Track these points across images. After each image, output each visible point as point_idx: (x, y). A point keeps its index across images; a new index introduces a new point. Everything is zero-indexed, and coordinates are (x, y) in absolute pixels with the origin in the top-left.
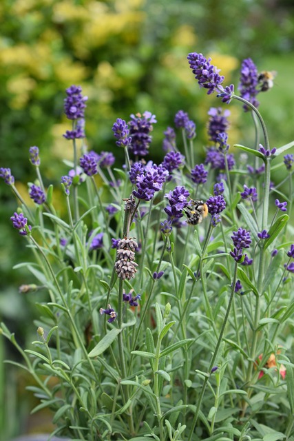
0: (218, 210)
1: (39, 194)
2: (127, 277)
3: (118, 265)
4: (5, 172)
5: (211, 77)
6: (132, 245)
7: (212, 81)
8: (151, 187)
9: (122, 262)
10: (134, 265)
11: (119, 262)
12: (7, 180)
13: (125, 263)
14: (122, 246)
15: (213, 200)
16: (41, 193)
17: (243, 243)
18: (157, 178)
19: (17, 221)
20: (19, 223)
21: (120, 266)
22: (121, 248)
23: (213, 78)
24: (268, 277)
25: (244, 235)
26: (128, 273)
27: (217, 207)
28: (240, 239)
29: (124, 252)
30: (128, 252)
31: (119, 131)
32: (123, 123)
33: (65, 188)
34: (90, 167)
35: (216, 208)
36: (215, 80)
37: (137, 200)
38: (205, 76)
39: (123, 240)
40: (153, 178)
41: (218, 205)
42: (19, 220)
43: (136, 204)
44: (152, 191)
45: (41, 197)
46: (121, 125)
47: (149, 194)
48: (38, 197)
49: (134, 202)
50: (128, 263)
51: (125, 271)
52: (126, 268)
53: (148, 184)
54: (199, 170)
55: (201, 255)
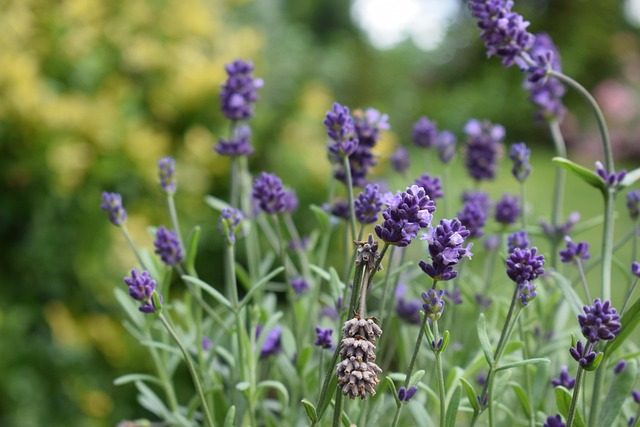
0: (531, 273)
1: (172, 246)
2: (360, 392)
3: (343, 369)
4: (112, 200)
5: (513, 33)
6: (370, 331)
7: (514, 43)
8: (413, 218)
9: (352, 362)
10: (374, 369)
11: (345, 362)
12: (114, 214)
13: (357, 365)
14: (352, 331)
15: (522, 255)
16: (176, 243)
17: (602, 329)
18: (424, 201)
19: (138, 284)
20: (140, 289)
21: (348, 369)
22: (349, 336)
23: (516, 37)
24: (607, 412)
25: (606, 313)
26: (363, 385)
27: (531, 267)
28: (600, 320)
29: (356, 343)
30: (365, 344)
31: (336, 126)
32: (345, 111)
33: (228, 231)
34: (272, 197)
35: (527, 270)
36: (519, 42)
37: (381, 243)
38: (502, 32)
39: (354, 321)
40: (418, 200)
41: (533, 264)
42: (142, 283)
43: (379, 251)
44: (414, 227)
45: (175, 250)
46: (341, 115)
47: (407, 232)
48: (169, 250)
49: (375, 248)
50: (364, 365)
51: (357, 381)
52: (359, 375)
53: (408, 212)
54: (473, 213)
55: (492, 361)
